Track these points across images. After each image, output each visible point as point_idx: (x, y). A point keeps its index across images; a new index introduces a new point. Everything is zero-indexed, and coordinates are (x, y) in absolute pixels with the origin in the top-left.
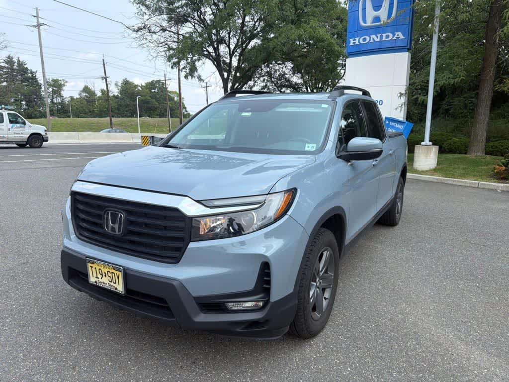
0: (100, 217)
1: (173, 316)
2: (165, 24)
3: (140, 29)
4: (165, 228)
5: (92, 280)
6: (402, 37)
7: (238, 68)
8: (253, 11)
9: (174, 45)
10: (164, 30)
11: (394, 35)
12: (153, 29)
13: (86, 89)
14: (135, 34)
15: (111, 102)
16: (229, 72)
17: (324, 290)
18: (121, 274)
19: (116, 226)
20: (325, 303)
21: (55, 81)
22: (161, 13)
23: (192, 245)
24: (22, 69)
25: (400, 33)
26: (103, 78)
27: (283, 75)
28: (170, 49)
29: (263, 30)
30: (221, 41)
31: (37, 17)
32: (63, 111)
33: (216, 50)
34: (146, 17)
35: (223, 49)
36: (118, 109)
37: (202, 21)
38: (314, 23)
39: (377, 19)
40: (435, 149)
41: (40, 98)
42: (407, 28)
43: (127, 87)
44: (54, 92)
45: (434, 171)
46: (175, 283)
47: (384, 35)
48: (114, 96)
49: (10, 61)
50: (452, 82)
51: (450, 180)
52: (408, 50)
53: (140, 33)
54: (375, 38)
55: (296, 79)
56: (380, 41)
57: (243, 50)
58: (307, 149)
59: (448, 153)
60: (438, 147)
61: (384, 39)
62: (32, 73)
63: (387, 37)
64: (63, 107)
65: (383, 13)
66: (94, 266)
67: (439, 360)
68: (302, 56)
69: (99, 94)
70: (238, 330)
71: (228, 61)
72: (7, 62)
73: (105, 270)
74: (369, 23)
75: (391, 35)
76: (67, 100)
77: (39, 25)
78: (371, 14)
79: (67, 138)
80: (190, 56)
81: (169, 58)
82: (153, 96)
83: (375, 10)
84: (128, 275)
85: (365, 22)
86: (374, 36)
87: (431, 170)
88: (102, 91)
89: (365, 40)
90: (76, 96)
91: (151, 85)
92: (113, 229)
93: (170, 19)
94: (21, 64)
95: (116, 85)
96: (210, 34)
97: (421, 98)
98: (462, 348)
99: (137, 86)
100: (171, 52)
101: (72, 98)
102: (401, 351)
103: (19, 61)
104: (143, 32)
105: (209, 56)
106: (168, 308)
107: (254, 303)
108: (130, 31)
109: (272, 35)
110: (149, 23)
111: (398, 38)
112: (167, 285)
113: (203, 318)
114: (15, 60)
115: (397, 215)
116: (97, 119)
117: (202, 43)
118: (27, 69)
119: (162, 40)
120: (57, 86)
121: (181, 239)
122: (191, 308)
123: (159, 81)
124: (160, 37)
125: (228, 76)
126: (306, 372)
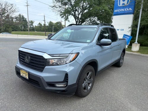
0: (24, 57)
1: (40, 87)
2: (60, 5)
3: (53, 6)
4: (40, 62)
5: (21, 75)
6: (131, 10)
7: (81, 19)
8: (86, 2)
9: (63, 12)
10: (60, 7)
11: (129, 9)
12: (57, 7)
13: (40, 24)
14: (52, 8)
15: (46, 27)
16: (78, 19)
17: (89, 84)
18: (27, 74)
19: (28, 60)
20: (89, 88)
21: (31, 21)
22: (59, 2)
23: (46, 67)
24: (23, 18)
25: (130, 8)
26: (44, 21)
27: (94, 21)
28: (61, 12)
29: (89, 7)
30: (76, 10)
31: (27, 3)
32: (33, 29)
33: (75, 13)
34: (55, 3)
35: (77, 13)
36: (48, 30)
37: (71, 4)
38: (104, 5)
39: (123, 4)
40: (139, 45)
41: (27, 26)
42: (133, 7)
43: (51, 23)
44: (31, 24)
45: (138, 51)
46: (41, 77)
47: (125, 9)
48: (47, 26)
49: (20, 15)
50: (146, 24)
51: (143, 55)
52: (133, 14)
53: (53, 8)
54: (123, 10)
55: (98, 22)
56: (124, 11)
57: (83, 13)
58: (87, 42)
59: (144, 46)
60: (140, 44)
61: (125, 10)
62: (25, 19)
63: (127, 9)
64: (33, 28)
65: (126, 2)
66: (22, 71)
67: (121, 108)
68: (100, 15)
69: (43, 25)
70: (58, 92)
71: (78, 16)
72: (19, 16)
73: (24, 72)
74: (121, 5)
75: (128, 9)
76: (34, 27)
77: (27, 5)
78: (122, 2)
79: (33, 37)
80: (67, 14)
81: (61, 15)
82: (58, 26)
83: (123, 1)
84: (29, 74)
85: (120, 5)
86: (122, 9)
87: (137, 51)
88: (44, 24)
89: (119, 10)
90: (37, 26)
91: (58, 23)
92: (27, 61)
93: (62, 4)
94: (23, 16)
95: (48, 23)
96: (73, 8)
97: (136, 29)
98: (130, 105)
99: (53, 23)
100: (62, 13)
101: (36, 26)
102: (110, 104)
103: (22, 15)
104: (54, 7)
105: (72, 15)
106: (39, 84)
107: (63, 85)
108: (50, 7)
109: (91, 9)
110: (56, 5)
111: (130, 10)
112: (39, 78)
113: (48, 88)
114: (21, 15)
115: (121, 64)
116: (42, 32)
117: (70, 11)
118: (24, 18)
119: (60, 10)
120: (32, 22)
121: (43, 65)
122: (45, 85)
123: (59, 22)
124: (59, 9)
125: (78, 21)
126: (79, 107)
